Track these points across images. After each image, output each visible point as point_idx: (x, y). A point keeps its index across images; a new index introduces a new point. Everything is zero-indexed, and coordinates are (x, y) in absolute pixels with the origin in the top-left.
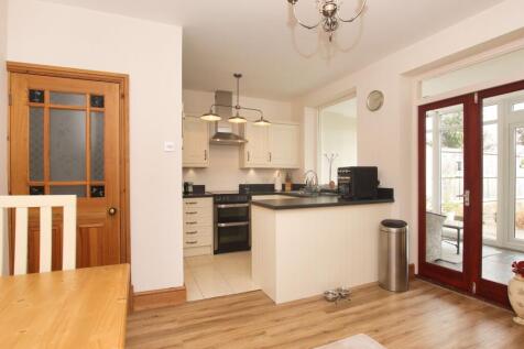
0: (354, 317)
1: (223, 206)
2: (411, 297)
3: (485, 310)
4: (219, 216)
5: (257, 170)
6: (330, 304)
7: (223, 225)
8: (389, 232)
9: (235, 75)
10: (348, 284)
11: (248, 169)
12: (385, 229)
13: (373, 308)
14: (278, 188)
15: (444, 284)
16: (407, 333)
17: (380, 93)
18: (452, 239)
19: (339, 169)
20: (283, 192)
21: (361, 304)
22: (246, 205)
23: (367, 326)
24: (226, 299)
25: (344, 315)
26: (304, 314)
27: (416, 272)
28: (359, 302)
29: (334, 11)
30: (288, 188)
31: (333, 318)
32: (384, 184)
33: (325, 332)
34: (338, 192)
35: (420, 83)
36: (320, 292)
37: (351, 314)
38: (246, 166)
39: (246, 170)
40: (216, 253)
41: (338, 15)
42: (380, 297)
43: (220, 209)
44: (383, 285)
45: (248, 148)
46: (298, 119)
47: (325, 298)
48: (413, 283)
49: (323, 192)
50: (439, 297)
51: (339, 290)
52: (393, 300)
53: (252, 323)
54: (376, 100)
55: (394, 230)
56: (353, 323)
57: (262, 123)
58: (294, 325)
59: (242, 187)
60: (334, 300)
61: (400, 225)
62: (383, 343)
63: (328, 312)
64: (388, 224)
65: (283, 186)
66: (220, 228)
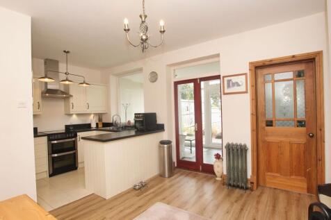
0: (152, 195)
1: (55, 142)
2: (176, 178)
3: (206, 177)
4: (53, 149)
5: (78, 115)
6: (137, 191)
7: (56, 155)
8: (164, 147)
9: (65, 51)
10: (145, 179)
11: (72, 114)
12: (162, 145)
13: (160, 188)
14: (94, 126)
15: (188, 169)
16: (178, 196)
17: (155, 73)
18: (188, 146)
19: (136, 114)
20: (97, 128)
21: (154, 187)
22: (73, 139)
23: (159, 198)
24: (70, 206)
25: (147, 195)
26: (125, 201)
27: (176, 165)
28: (153, 187)
29: (146, 39)
30: (100, 126)
31: (141, 199)
32: (159, 122)
33: (140, 207)
34: (134, 127)
35: (174, 70)
36: (131, 186)
37: (150, 193)
38: (71, 113)
39: (70, 115)
40: (50, 176)
41: (148, 41)
42: (162, 181)
43: (53, 144)
44: (162, 175)
45: (72, 100)
46: (106, 83)
47: (134, 189)
48: (175, 172)
49: (127, 127)
50: (187, 175)
51: (141, 182)
52: (167, 182)
53: (95, 214)
54: (154, 77)
55: (166, 146)
56: (153, 198)
57: (85, 85)
58: (122, 208)
59: (67, 127)
60: (139, 189)
61: (169, 143)
62: (168, 204)
63: (138, 196)
64: (163, 143)
65: (97, 124)
66: (53, 158)
